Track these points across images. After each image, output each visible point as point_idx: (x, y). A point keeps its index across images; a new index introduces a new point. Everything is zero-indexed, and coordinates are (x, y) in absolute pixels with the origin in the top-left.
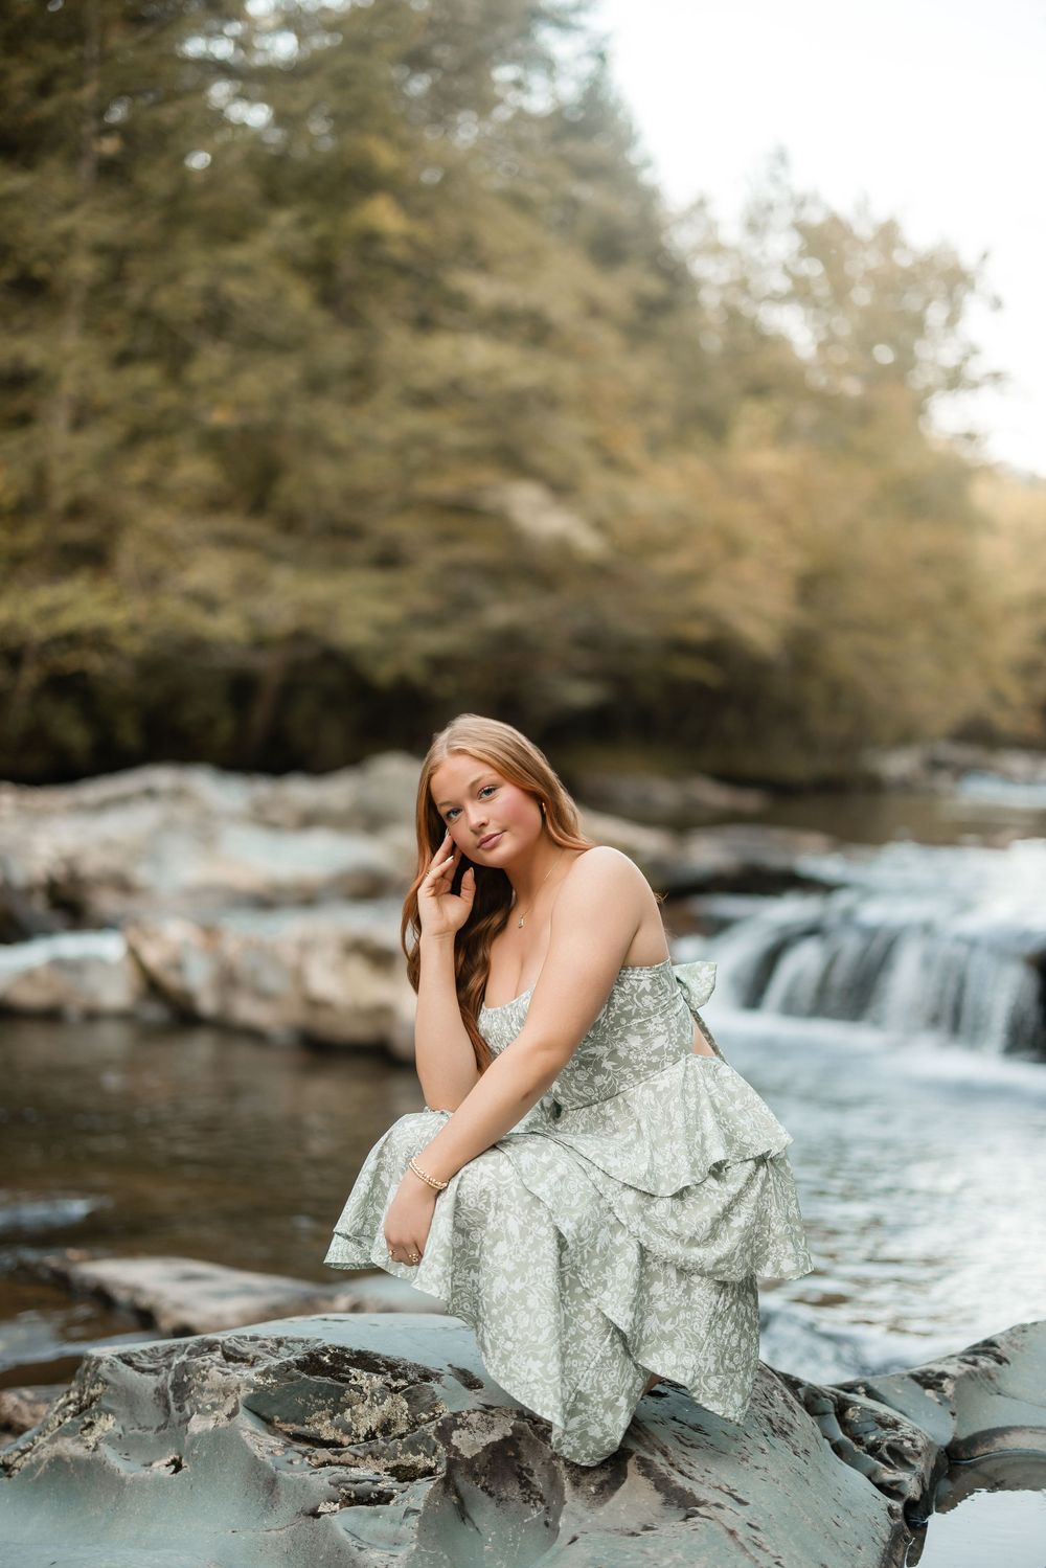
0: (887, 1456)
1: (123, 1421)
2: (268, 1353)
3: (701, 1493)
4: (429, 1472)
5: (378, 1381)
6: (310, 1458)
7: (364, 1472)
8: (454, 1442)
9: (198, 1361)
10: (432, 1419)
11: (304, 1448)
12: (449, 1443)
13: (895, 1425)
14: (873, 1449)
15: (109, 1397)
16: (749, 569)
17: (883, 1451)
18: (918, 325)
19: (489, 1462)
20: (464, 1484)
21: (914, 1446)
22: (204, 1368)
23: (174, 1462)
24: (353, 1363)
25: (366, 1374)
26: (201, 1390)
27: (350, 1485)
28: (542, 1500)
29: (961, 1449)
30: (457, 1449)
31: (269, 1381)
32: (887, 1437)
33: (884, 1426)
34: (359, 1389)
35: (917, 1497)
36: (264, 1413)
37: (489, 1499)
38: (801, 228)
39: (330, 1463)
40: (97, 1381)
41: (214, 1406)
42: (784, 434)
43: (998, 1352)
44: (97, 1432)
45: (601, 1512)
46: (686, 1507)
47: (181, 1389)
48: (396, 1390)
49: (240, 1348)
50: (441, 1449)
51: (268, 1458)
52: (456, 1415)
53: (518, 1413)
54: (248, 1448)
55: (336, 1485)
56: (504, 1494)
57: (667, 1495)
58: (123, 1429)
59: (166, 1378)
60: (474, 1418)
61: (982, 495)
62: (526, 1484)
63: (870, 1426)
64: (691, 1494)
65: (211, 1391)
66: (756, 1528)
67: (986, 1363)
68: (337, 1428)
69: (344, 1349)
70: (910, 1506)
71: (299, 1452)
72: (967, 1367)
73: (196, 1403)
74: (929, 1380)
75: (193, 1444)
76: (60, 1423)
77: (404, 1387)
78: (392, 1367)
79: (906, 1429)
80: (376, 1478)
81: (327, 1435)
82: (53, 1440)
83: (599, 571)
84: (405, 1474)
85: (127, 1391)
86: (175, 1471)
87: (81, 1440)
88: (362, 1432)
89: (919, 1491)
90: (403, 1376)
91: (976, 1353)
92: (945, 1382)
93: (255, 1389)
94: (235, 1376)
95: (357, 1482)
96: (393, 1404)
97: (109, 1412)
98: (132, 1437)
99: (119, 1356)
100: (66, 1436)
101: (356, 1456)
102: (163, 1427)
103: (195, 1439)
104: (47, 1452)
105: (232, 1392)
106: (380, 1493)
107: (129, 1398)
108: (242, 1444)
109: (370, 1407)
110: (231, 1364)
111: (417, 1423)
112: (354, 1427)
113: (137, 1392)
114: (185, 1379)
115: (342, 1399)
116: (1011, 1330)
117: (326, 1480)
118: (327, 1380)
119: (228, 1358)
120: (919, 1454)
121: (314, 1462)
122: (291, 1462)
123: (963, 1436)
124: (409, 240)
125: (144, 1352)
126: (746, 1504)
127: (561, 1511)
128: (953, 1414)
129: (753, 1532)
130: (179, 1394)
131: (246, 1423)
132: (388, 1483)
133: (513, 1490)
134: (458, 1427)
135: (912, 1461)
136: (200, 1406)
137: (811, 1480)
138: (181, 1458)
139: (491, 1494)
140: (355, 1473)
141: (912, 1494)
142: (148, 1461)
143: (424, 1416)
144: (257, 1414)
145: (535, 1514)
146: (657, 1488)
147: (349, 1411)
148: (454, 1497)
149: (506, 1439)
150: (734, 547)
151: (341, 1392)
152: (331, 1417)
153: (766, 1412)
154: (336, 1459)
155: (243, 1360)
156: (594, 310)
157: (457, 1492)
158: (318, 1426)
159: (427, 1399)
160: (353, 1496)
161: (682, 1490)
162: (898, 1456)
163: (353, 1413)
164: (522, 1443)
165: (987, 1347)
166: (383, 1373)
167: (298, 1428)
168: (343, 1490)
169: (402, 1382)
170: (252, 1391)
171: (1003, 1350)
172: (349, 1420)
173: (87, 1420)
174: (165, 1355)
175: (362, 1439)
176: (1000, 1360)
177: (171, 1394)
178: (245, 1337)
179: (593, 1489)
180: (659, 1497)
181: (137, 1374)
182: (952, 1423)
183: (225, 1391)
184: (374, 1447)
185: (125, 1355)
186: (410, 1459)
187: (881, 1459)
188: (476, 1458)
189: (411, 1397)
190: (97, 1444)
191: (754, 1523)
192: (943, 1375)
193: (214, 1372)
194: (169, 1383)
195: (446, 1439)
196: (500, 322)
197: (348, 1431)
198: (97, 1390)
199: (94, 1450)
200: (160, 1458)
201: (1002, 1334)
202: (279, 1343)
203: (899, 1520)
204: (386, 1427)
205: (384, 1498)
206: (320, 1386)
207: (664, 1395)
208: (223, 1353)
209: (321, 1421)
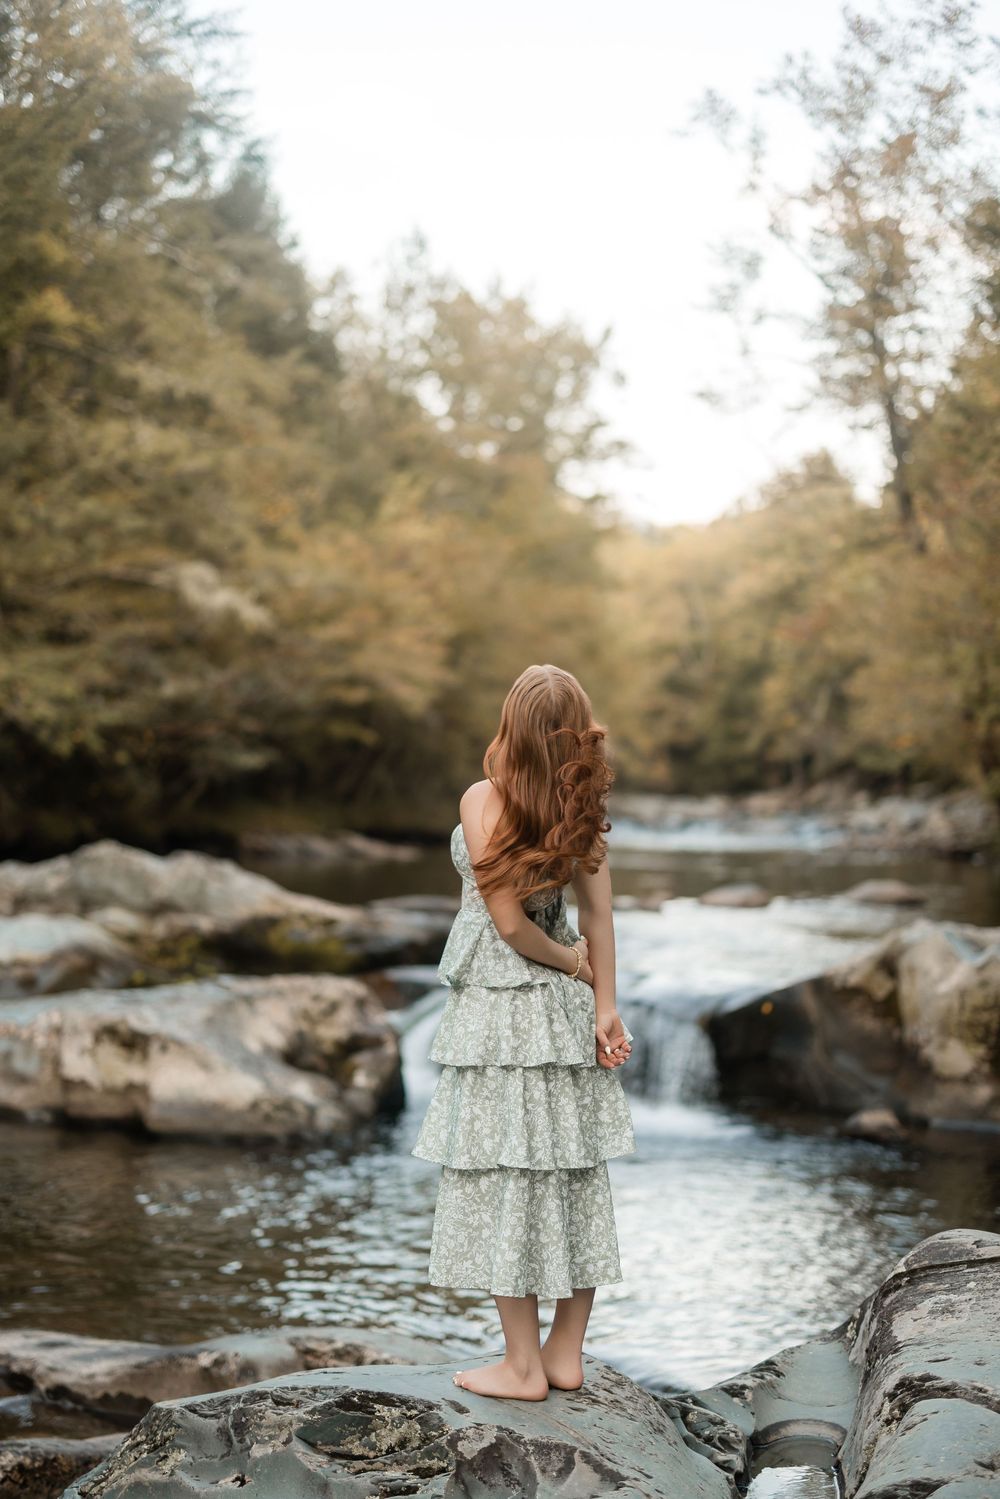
0: (719, 1444)
1: (193, 1453)
2: (307, 1397)
3: (624, 1472)
4: (443, 1470)
5: (396, 1412)
6: (349, 1468)
7: (394, 1473)
8: (460, 1449)
9: (255, 1406)
10: (441, 1435)
11: (344, 1462)
12: (456, 1450)
13: (722, 1423)
14: (708, 1440)
15: (180, 1436)
16: (402, 638)
17: (716, 1441)
18: (548, 399)
19: (482, 1461)
20: (467, 1476)
21: (737, 1436)
22: (261, 1410)
23: (237, 1479)
24: (376, 1401)
25: (386, 1408)
26: (259, 1426)
27: (386, 1483)
28: (519, 1484)
29: (760, 1437)
30: (462, 1454)
31: (315, 1417)
32: (717, 1431)
33: (715, 1424)
34: (382, 1418)
35: (742, 1470)
36: (311, 1440)
37: (484, 1485)
38: (438, 306)
39: (365, 1471)
40: (171, 1426)
41: (271, 1437)
42: (429, 504)
43: (777, 1368)
44: (171, 1462)
45: (563, 1488)
46: (616, 1482)
47: (240, 1427)
48: (411, 1418)
49: (284, 1395)
50: (451, 1454)
51: (319, 1470)
52: (459, 1431)
53: (498, 1427)
54: (303, 1464)
55: (376, 1484)
56: (493, 1482)
57: (603, 1475)
58: (193, 1458)
59: (226, 1420)
60: (470, 1432)
61: (609, 556)
62: (507, 1474)
63: (705, 1424)
64: (618, 1473)
65: (267, 1427)
66: (661, 1492)
67: (769, 1376)
68: (365, 1446)
69: (367, 1392)
70: (738, 1476)
71: (340, 1464)
72: (758, 1380)
73: (255, 1436)
74: (733, 1391)
75: (256, 1465)
76: (136, 1459)
77: (416, 1415)
78: (404, 1402)
79: (729, 1425)
80: (404, 1477)
81: (356, 1452)
82: (131, 1471)
83: (263, 642)
84: (425, 1473)
85: (195, 1432)
86: (241, 1485)
87: (157, 1470)
88: (384, 1448)
89: (743, 1466)
90: (413, 1408)
91: (761, 1370)
92: (746, 1392)
93: (305, 1423)
94: (287, 1414)
95: (391, 1481)
96: (409, 1427)
97: (180, 1447)
98: (200, 1464)
99: (186, 1407)
100: (143, 1467)
101: (385, 1464)
102: (228, 1454)
103: (257, 1462)
104: (127, 1480)
105: (286, 1427)
106: (409, 1487)
107: (197, 1438)
108: (297, 1461)
109: (390, 1430)
110: (281, 1407)
111: (428, 1439)
112: (378, 1444)
113: (203, 1432)
114: (244, 1420)
115: (369, 1426)
116: (783, 1352)
117: (368, 1481)
118: (359, 1414)
119: (277, 1403)
120: (740, 1441)
121: (352, 1470)
122: (335, 1472)
123: (760, 1429)
124: (78, 329)
125: (204, 1403)
126: (651, 1477)
127: (536, 1489)
128: (753, 1414)
129: (660, 1495)
130: (238, 1431)
131: (299, 1448)
132: (413, 1480)
133: (498, 1479)
134: (461, 1439)
135: (735, 1446)
136: (259, 1438)
137: (682, 1461)
138: (244, 1476)
139: (485, 1482)
140: (390, 1474)
141: (739, 1469)
142: (214, 1480)
143: (434, 1433)
144: (305, 1441)
145: (514, 1493)
146: (596, 1471)
147: (374, 1434)
148: (462, 1486)
149: (492, 1445)
150: (388, 616)
151: (370, 1421)
152: (360, 1439)
153: (648, 1418)
154: (370, 1467)
155: (289, 1404)
156: (256, 397)
157: (463, 1483)
158: (350, 1446)
159: (436, 1422)
160: (388, 1490)
161: (611, 1471)
162: (726, 1444)
163: (377, 1435)
164: (502, 1447)
165: (769, 1365)
166: (399, 1407)
167: (335, 1449)
168: (381, 1487)
169: (414, 1412)
170: (302, 1425)
171: (780, 1367)
172: (374, 1440)
173: (162, 1454)
174: (221, 1405)
175: (384, 1453)
176: (779, 1374)
177: (232, 1431)
178: (287, 1388)
179: (554, 1474)
180: (598, 1477)
181: (201, 1419)
182: (753, 1420)
183: (280, 1426)
184: (399, 1457)
185: (190, 1406)
186: (428, 1462)
187: (715, 1446)
188: (474, 1459)
189: (423, 1422)
190: (172, 1471)
191: (659, 1489)
192: (744, 1387)
193: (269, 1413)
194: (230, 1423)
195: (455, 1449)
196: (167, 408)
197: (373, 1447)
198: (171, 1432)
199: (171, 1475)
200: (225, 1477)
201: (777, 1356)
202: (315, 1390)
203: (734, 1486)
204: (403, 1443)
205: (412, 1490)
206: (354, 1418)
207: (584, 1410)
208: (273, 1400)
209: (352, 1442)
